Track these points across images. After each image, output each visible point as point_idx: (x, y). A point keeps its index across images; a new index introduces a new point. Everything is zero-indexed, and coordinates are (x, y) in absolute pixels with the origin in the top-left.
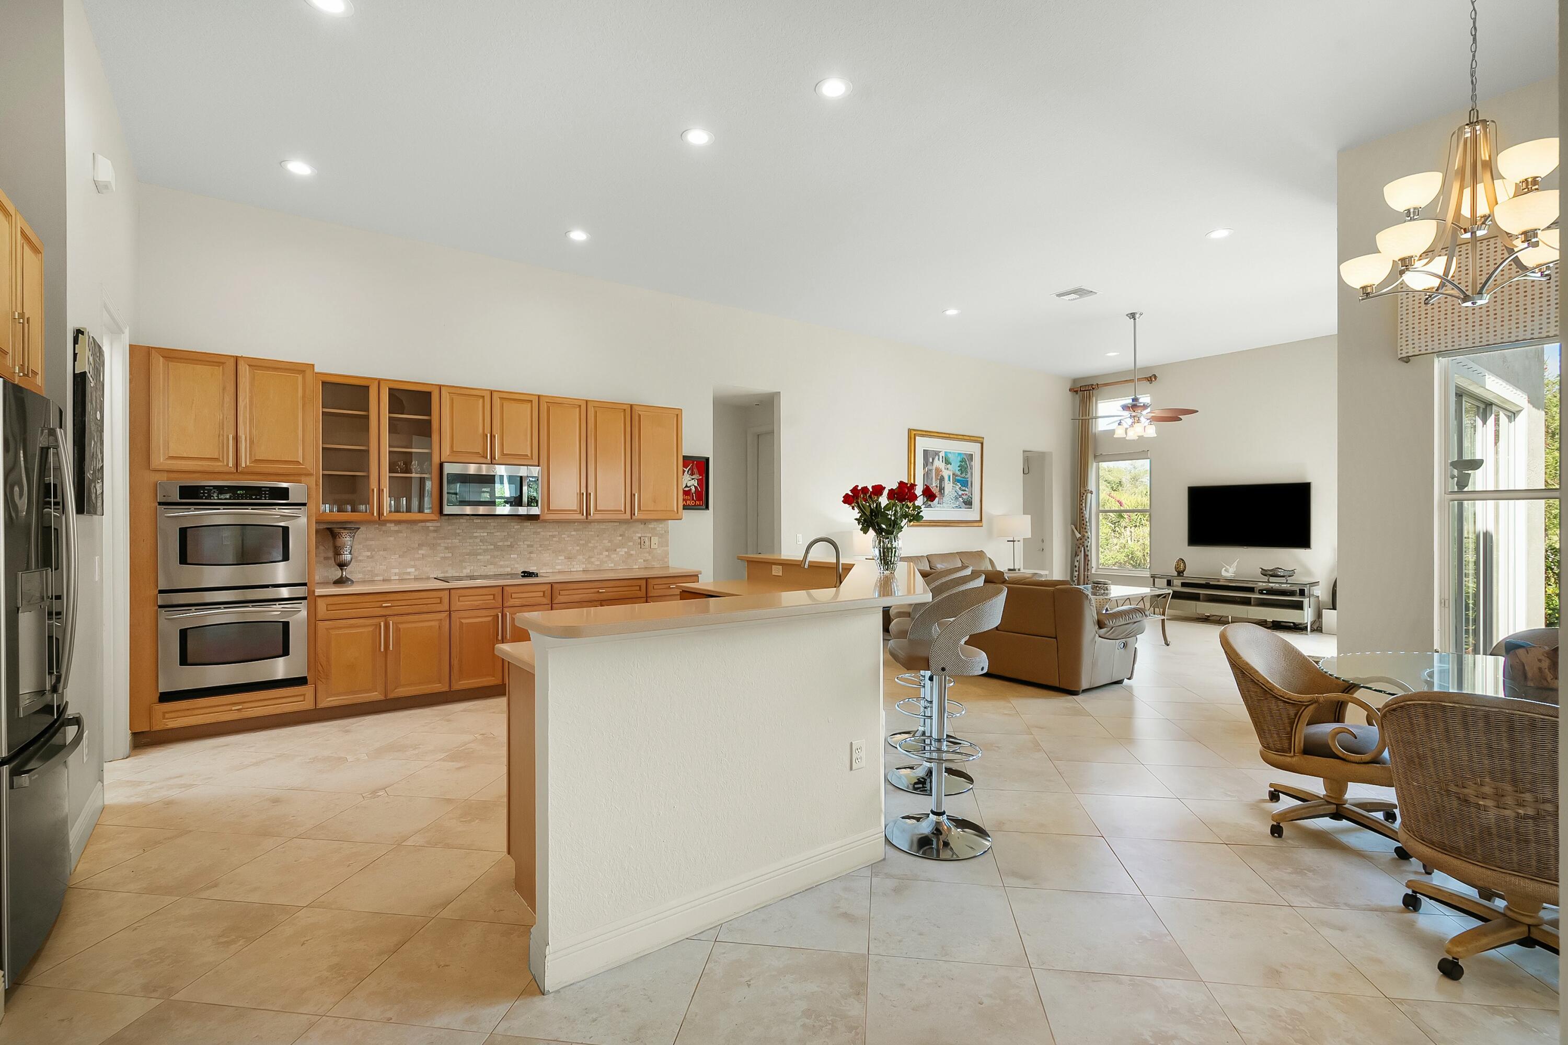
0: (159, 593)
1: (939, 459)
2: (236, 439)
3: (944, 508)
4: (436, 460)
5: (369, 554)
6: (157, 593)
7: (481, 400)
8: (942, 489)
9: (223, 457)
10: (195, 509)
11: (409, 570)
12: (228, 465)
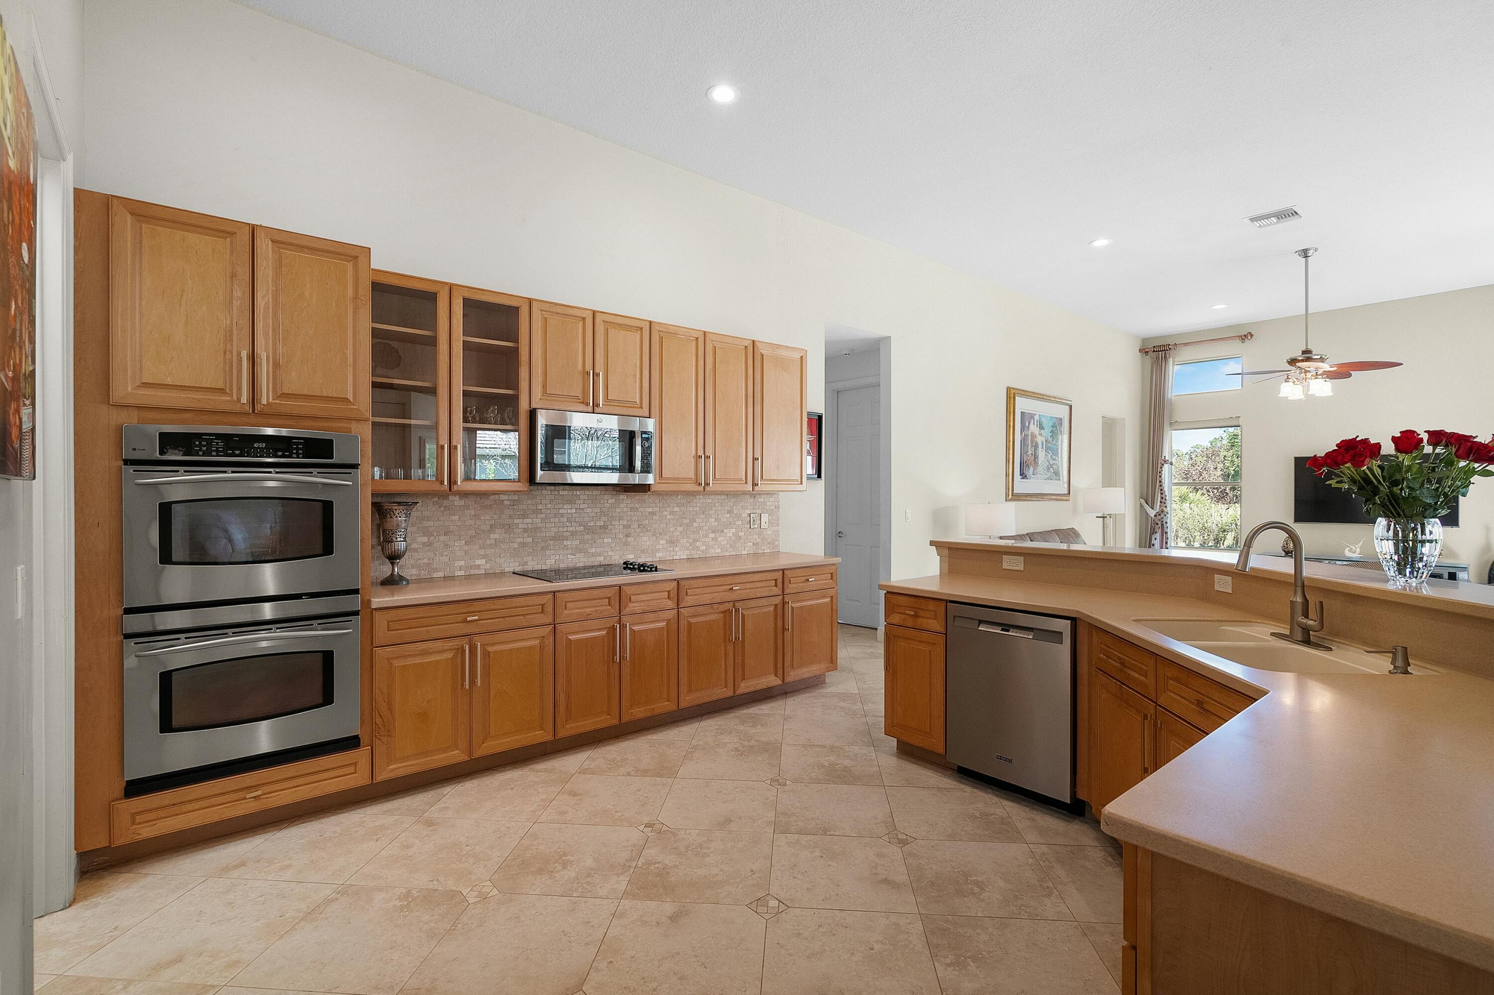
0: (125, 613)
1: (1034, 424)
2: (253, 359)
3: (1037, 479)
4: (524, 406)
5: (425, 539)
6: (123, 612)
7: (581, 324)
8: (1036, 457)
9: (231, 390)
10: (185, 471)
11: (478, 562)
12: (239, 400)
